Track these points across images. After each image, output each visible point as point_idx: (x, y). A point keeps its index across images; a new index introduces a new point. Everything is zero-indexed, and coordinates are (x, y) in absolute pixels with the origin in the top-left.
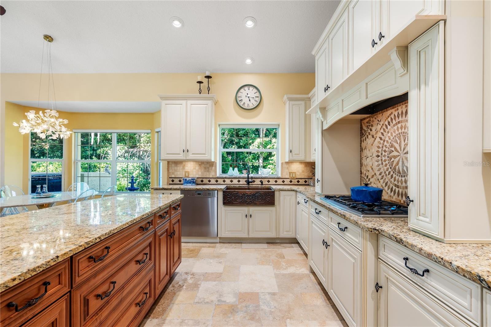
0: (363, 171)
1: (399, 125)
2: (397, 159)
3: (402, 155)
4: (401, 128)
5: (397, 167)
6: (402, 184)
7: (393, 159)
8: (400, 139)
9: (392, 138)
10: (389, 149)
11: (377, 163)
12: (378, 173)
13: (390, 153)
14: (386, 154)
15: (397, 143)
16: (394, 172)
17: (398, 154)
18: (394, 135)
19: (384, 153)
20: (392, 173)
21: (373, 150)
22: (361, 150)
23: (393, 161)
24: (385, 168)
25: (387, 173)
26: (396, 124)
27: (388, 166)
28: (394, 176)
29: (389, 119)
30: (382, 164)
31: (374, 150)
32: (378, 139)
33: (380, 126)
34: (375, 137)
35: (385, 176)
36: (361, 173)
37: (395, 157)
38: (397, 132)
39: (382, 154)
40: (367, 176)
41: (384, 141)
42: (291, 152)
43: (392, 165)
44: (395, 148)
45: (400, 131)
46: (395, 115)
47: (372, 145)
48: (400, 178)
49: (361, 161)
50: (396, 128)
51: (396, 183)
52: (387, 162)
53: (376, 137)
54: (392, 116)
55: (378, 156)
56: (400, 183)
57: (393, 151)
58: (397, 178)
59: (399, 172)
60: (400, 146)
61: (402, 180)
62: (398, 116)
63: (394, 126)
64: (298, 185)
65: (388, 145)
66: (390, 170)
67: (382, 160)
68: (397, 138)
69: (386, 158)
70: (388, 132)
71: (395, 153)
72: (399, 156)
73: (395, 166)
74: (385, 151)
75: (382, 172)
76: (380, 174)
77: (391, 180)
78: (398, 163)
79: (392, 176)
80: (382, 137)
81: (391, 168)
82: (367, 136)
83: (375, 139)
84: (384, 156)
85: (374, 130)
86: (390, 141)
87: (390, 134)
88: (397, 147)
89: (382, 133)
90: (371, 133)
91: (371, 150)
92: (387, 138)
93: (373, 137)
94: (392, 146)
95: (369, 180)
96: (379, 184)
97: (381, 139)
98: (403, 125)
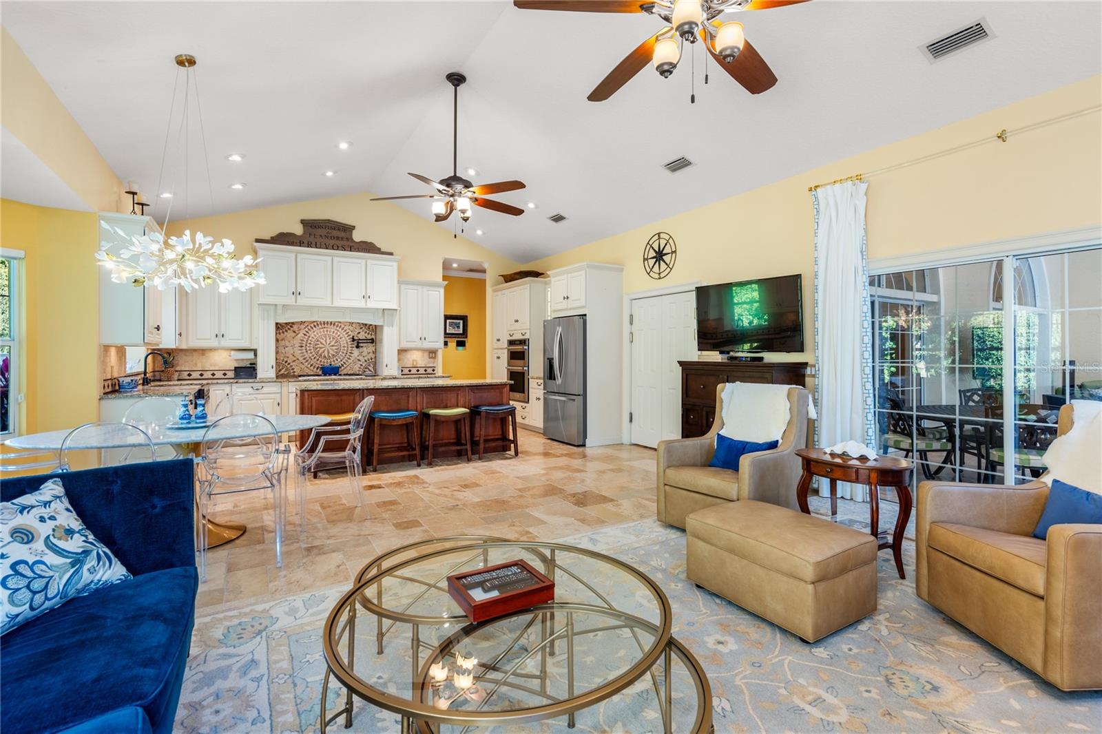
1: (325, 330)
2: (323, 349)
3: (327, 347)
4: (327, 331)
5: (323, 354)
6: (327, 363)
7: (319, 349)
8: (325, 337)
9: (317, 336)
10: (314, 342)
11: (299, 352)
12: (301, 359)
13: (316, 345)
14: (312, 345)
15: (323, 340)
18: (320, 334)
19: (308, 345)
20: (318, 358)
21: (295, 342)
22: (276, 340)
24: (311, 355)
25: (313, 358)
26: (322, 328)
27: (313, 353)
28: (320, 359)
30: (307, 352)
31: (297, 342)
32: (301, 335)
34: (297, 332)
35: (310, 360)
36: (276, 359)
37: (321, 348)
38: (323, 333)
39: (306, 345)
40: (286, 362)
41: (309, 337)
42: (180, 335)
43: (318, 353)
44: (321, 343)
47: (293, 338)
48: (326, 361)
49: (276, 349)
50: (322, 330)
52: (312, 351)
55: (302, 347)
57: (319, 344)
58: (323, 360)
59: (325, 357)
60: (326, 341)
63: (320, 329)
67: (306, 349)
68: (323, 337)
69: (312, 348)
70: (314, 332)
71: (321, 346)
73: (321, 353)
74: (310, 344)
75: (306, 358)
76: (304, 359)
77: (317, 362)
78: (324, 352)
80: (307, 334)
82: (286, 331)
83: (298, 334)
84: (309, 347)
85: (295, 328)
86: (315, 338)
87: (316, 334)
88: (324, 342)
89: (307, 332)
90: (292, 329)
91: (292, 342)
92: (313, 336)
93: (294, 332)
94: (318, 341)
95: (289, 364)
96: (303, 367)
97: (305, 335)
98: (329, 330)
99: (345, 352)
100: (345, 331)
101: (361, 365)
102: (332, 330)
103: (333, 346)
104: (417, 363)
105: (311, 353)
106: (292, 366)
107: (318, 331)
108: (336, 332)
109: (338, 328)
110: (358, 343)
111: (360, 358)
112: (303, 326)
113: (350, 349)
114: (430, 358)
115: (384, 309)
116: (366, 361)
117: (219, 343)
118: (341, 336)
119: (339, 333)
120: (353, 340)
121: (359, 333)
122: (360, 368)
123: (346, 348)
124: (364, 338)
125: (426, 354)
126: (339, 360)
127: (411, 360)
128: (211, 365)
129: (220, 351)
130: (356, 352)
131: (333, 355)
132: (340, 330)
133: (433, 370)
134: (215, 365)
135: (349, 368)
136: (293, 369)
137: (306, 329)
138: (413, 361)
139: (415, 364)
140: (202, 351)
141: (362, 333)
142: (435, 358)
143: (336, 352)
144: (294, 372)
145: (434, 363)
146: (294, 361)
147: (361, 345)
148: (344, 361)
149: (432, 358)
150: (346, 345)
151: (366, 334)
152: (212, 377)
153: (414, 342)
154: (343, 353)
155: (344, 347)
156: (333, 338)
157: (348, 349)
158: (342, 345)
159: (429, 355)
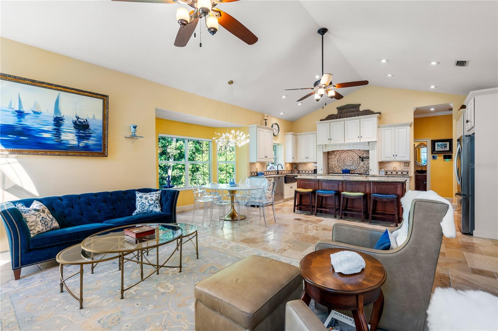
0: (329, 166)
2: (347, 162)
3: (349, 161)
4: (348, 154)
5: (347, 164)
11: (337, 163)
12: (338, 166)
13: (344, 160)
20: (344, 166)
22: (328, 159)
24: (342, 165)
26: (346, 153)
29: (343, 151)
30: (340, 163)
31: (336, 159)
32: (338, 156)
35: (341, 167)
36: (328, 166)
37: (346, 162)
38: (346, 155)
40: (332, 168)
42: (293, 158)
43: (345, 164)
49: (328, 163)
55: (338, 161)
60: (348, 158)
61: (348, 167)
62: (347, 151)
71: (346, 161)
74: (341, 160)
76: (339, 166)
82: (332, 155)
84: (341, 161)
85: (335, 153)
87: (344, 155)
88: (347, 159)
89: (340, 155)
91: (334, 159)
92: (342, 156)
93: (335, 155)
94: (344, 158)
95: (333, 168)
96: (339, 170)
97: (339, 156)
98: (349, 153)
99: (356, 163)
100: (357, 153)
101: (364, 169)
102: (351, 154)
103: (351, 160)
104: (396, 169)
105: (342, 164)
106: (334, 169)
107: (344, 154)
109: (353, 152)
110: (362, 159)
111: (364, 166)
112: (338, 153)
113: (359, 162)
114: (405, 166)
115: (369, 142)
116: (367, 167)
117: (307, 160)
118: (355, 156)
119: (353, 155)
120: (360, 157)
121: (363, 154)
122: (364, 171)
123: (357, 162)
124: (366, 156)
125: (402, 164)
126: (354, 167)
127: (393, 167)
128: (308, 168)
129: (310, 163)
130: (362, 163)
131: (351, 165)
132: (354, 153)
133: (407, 173)
134: (309, 168)
135: (358, 171)
136: (335, 170)
137: (340, 154)
138: (394, 168)
139: (395, 169)
140: (305, 164)
141: (365, 154)
142: (408, 166)
143: (353, 163)
144: (335, 172)
145: (408, 169)
146: (335, 167)
147: (364, 160)
148: (356, 167)
149: (406, 166)
151: (367, 155)
152: (308, 172)
154: (356, 164)
155: (356, 161)
156: (351, 157)
157: (358, 162)
158: (355, 160)
159: (404, 164)
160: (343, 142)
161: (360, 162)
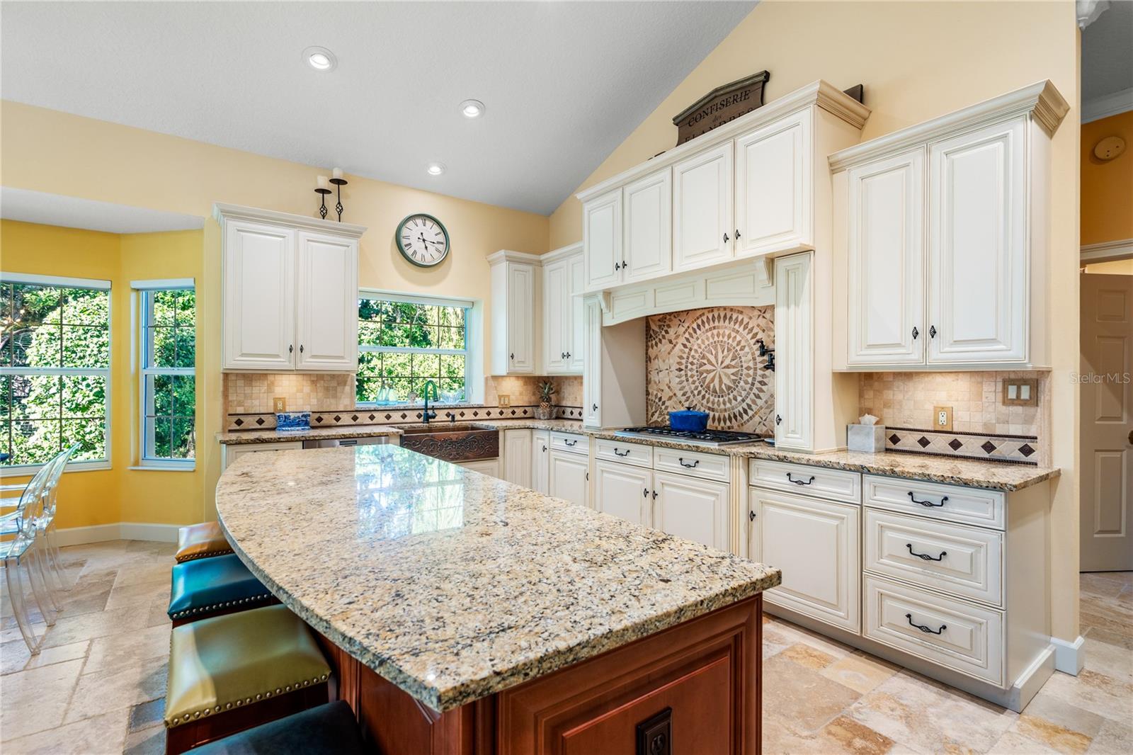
0: (650, 391)
1: (715, 332)
2: (712, 375)
3: (719, 369)
4: (718, 335)
5: (712, 385)
6: (719, 405)
7: (705, 375)
8: (716, 348)
9: (703, 346)
10: (698, 360)
11: (678, 380)
12: (679, 394)
13: (701, 366)
14: (694, 367)
15: (712, 354)
16: (706, 392)
17: (713, 368)
18: (707, 343)
19: (690, 366)
20: (703, 393)
21: (671, 361)
22: (648, 359)
23: (705, 377)
24: (693, 386)
25: (696, 392)
26: (710, 329)
27: (697, 384)
28: (707, 396)
29: (699, 322)
30: (687, 380)
31: (673, 361)
32: (679, 346)
33: (684, 329)
34: (674, 342)
35: (692, 397)
36: (648, 393)
37: (708, 372)
38: (711, 340)
39: (686, 367)
40: (660, 399)
41: (691, 350)
42: (512, 357)
43: (704, 383)
44: (708, 360)
45: (716, 339)
46: (708, 318)
47: (669, 353)
48: (716, 399)
49: (647, 376)
50: (709, 334)
51: (710, 405)
52: (695, 378)
53: (677, 343)
54: (704, 318)
55: (680, 370)
56: (716, 405)
57: (705, 364)
58: (711, 398)
59: (715, 391)
60: (716, 357)
61: (718, 401)
62: (712, 319)
63: (707, 331)
64: (513, 419)
65: (697, 356)
66: (700, 388)
67: (686, 375)
68: (711, 348)
69: (694, 372)
70: (698, 339)
71: (708, 367)
72: (714, 370)
73: (709, 383)
74: (692, 364)
75: (687, 392)
76: (684, 395)
77: (703, 401)
78: (713, 380)
79: (704, 397)
80: (688, 344)
81: (702, 386)
82: (660, 341)
83: (675, 345)
84: (691, 370)
85: (672, 332)
86: (699, 351)
87: (703, 340)
88: (713, 359)
89: (687, 340)
90: (667, 336)
91: (667, 361)
92: (695, 347)
93: (670, 342)
94: (704, 357)
95: (664, 403)
98: (721, 332)
99: (750, 380)
100: (751, 330)
102: (727, 332)
103: (727, 367)
104: (951, 418)
106: (666, 408)
107: (703, 337)
108: (733, 334)
109: (737, 327)
112: (683, 325)
114: (1009, 402)
115: (771, 261)
117: (566, 367)
118: (743, 343)
119: (738, 338)
120: (763, 351)
123: (751, 372)
125: (991, 391)
126: (739, 399)
127: (929, 407)
131: (729, 388)
132: (741, 329)
133: (1027, 451)
135: (757, 419)
136: (668, 413)
137: (687, 335)
138: (938, 410)
139: (943, 418)
142: (1034, 401)
143: (734, 381)
145: (1029, 420)
146: (670, 398)
148: (748, 401)
149: (1018, 401)
150: (751, 364)
153: (899, 345)
154: (746, 382)
155: (748, 368)
156: (729, 350)
157: (755, 374)
158: (745, 365)
159: (1005, 391)
160: (667, 272)
161: (763, 376)
